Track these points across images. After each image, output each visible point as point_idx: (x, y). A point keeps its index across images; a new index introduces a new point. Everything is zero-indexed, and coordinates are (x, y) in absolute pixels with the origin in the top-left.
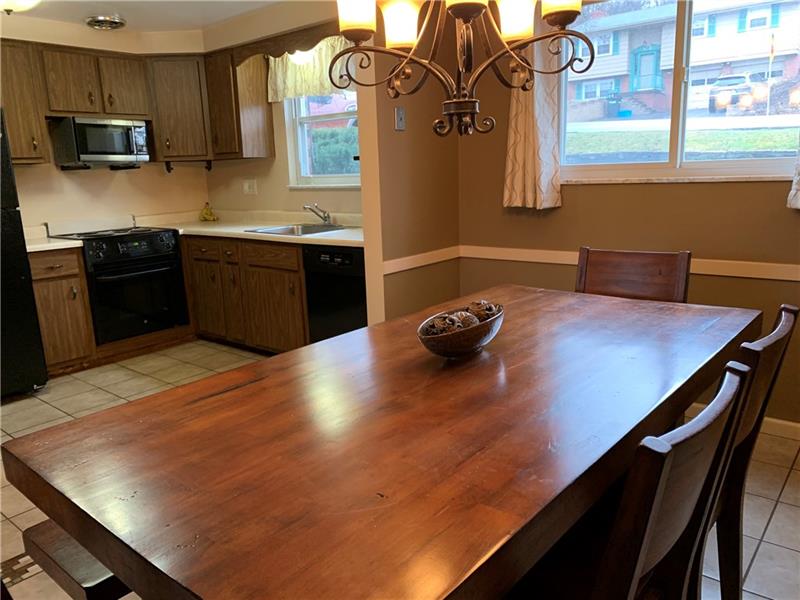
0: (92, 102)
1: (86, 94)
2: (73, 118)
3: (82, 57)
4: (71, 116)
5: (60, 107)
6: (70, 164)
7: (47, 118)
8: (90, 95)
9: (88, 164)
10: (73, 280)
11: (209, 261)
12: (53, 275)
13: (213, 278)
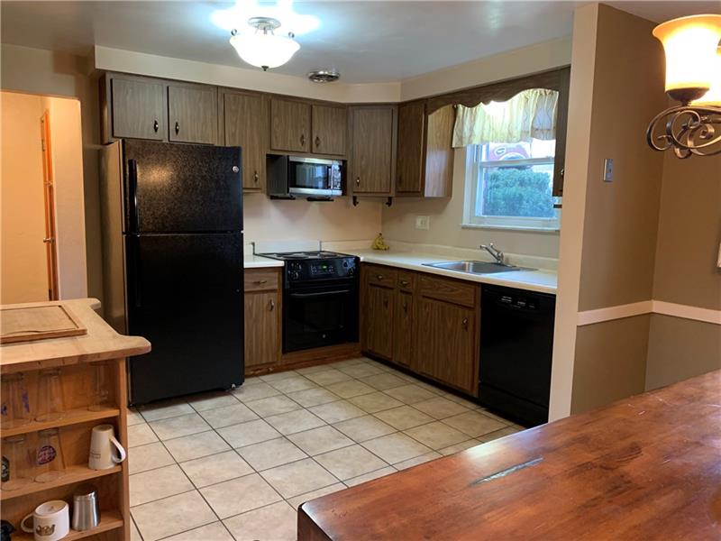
0: (303, 143)
1: (300, 136)
2: (288, 156)
3: (300, 105)
4: (286, 154)
5: (278, 146)
6: (279, 195)
7: (267, 155)
8: (302, 137)
9: (294, 196)
10: (272, 294)
11: (385, 287)
12: (258, 288)
13: (386, 304)
